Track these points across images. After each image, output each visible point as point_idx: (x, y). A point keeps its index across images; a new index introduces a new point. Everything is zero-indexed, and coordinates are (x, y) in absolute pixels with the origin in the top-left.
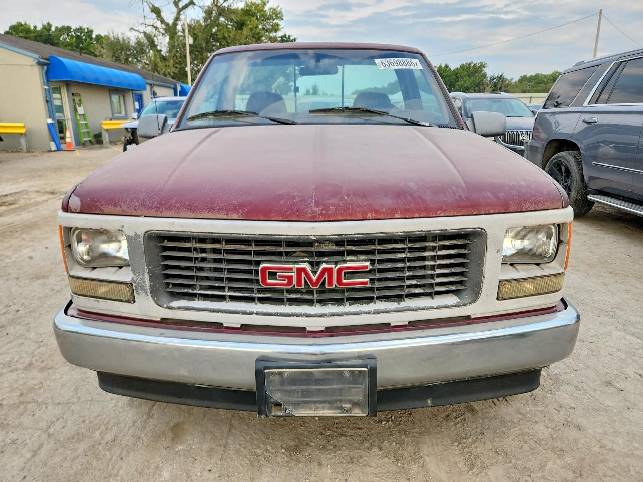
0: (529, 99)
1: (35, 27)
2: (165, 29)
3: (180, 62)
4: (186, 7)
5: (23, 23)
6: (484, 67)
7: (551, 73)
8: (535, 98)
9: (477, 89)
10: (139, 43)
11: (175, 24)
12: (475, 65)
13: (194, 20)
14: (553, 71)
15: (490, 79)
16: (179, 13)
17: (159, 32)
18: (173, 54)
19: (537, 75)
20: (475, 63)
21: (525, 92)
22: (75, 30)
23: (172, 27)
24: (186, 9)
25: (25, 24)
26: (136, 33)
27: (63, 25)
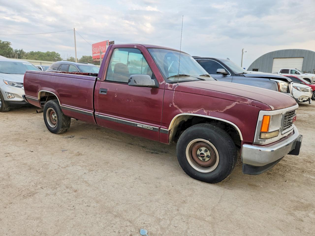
0: (40, 63)
6: (10, 44)
7: (46, 52)
8: (43, 63)
9: (8, 56)
12: (3, 42)
14: (47, 51)
15: (15, 51)
19: (39, 52)
20: (4, 41)
21: (37, 60)
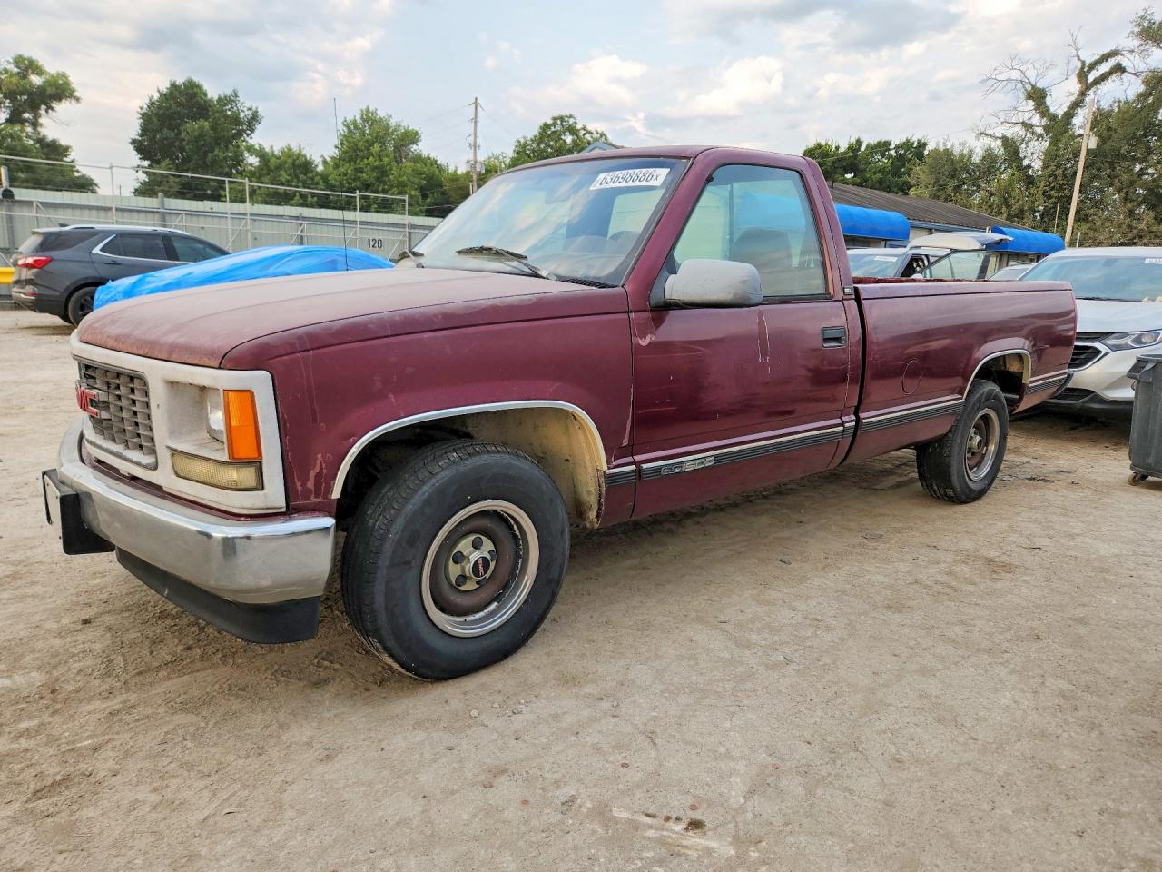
1: (837, 148)
2: (1046, 128)
3: (1061, 186)
4: (1103, 80)
5: (823, 143)
10: (989, 156)
11: (1069, 115)
13: (1120, 102)
16: (1083, 94)
17: (1033, 133)
18: (1049, 171)
22: (897, 147)
23: (1061, 121)
24: (1102, 83)
25: (827, 144)
26: (987, 140)
27: (879, 140)
